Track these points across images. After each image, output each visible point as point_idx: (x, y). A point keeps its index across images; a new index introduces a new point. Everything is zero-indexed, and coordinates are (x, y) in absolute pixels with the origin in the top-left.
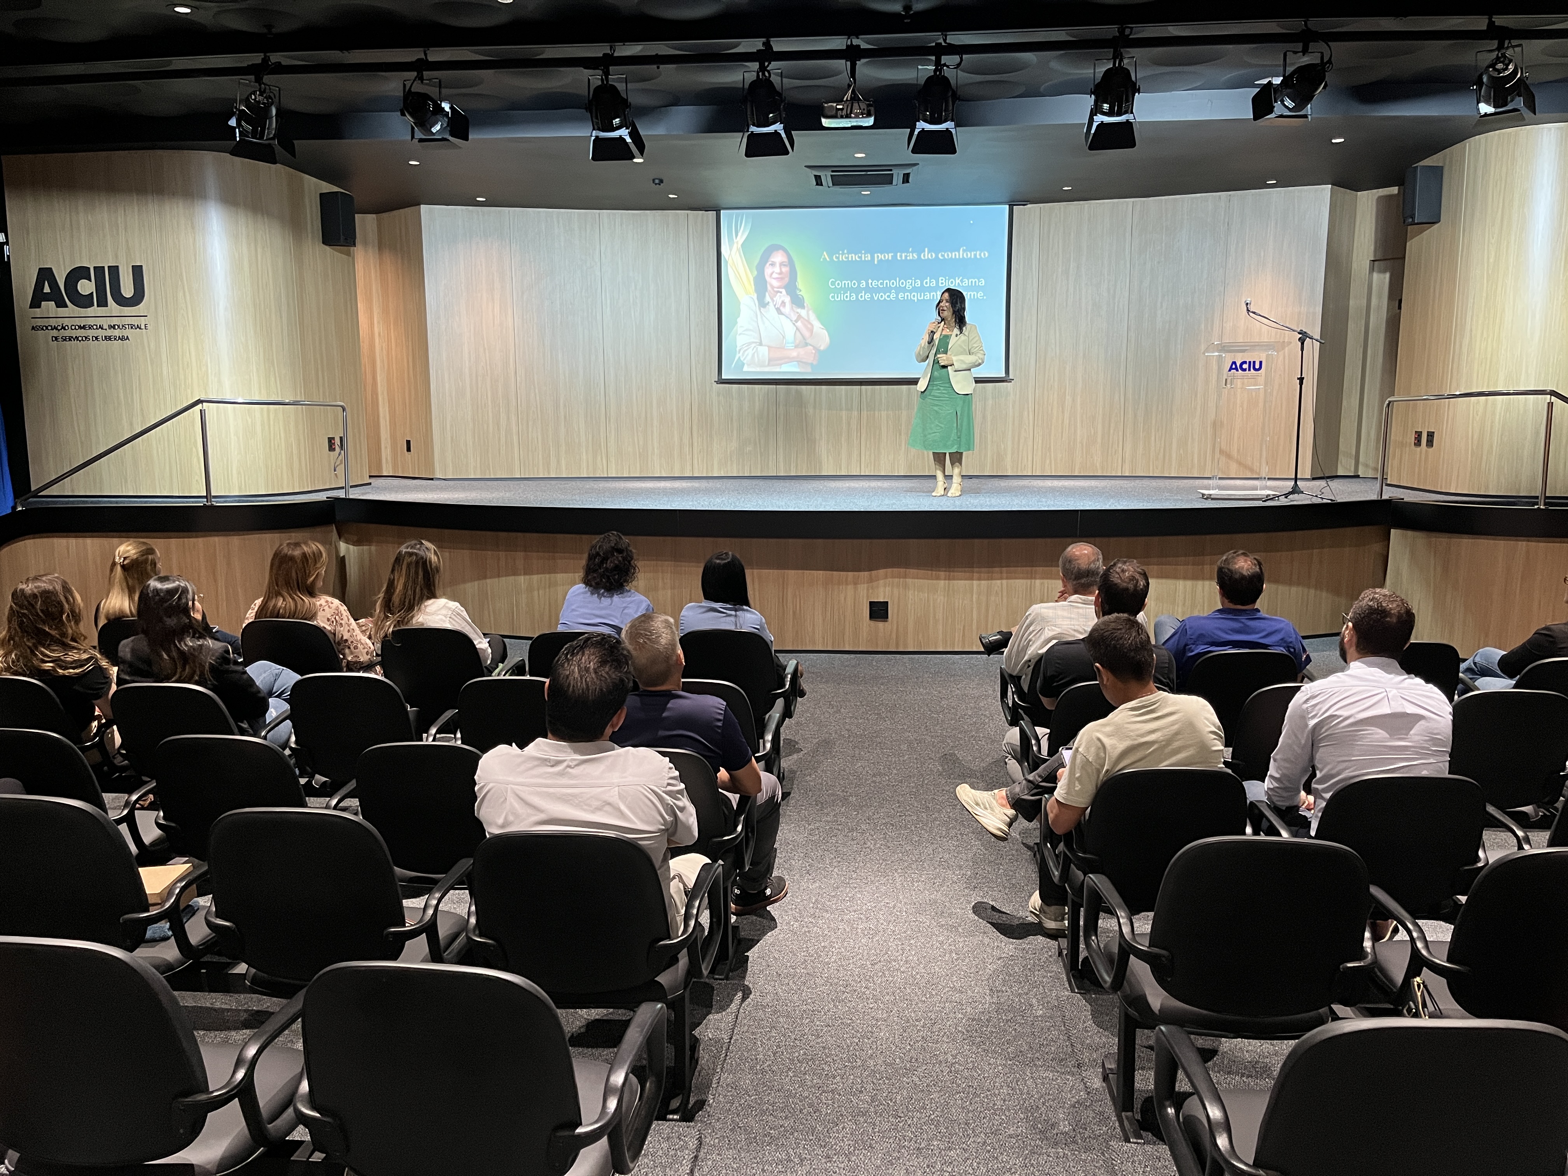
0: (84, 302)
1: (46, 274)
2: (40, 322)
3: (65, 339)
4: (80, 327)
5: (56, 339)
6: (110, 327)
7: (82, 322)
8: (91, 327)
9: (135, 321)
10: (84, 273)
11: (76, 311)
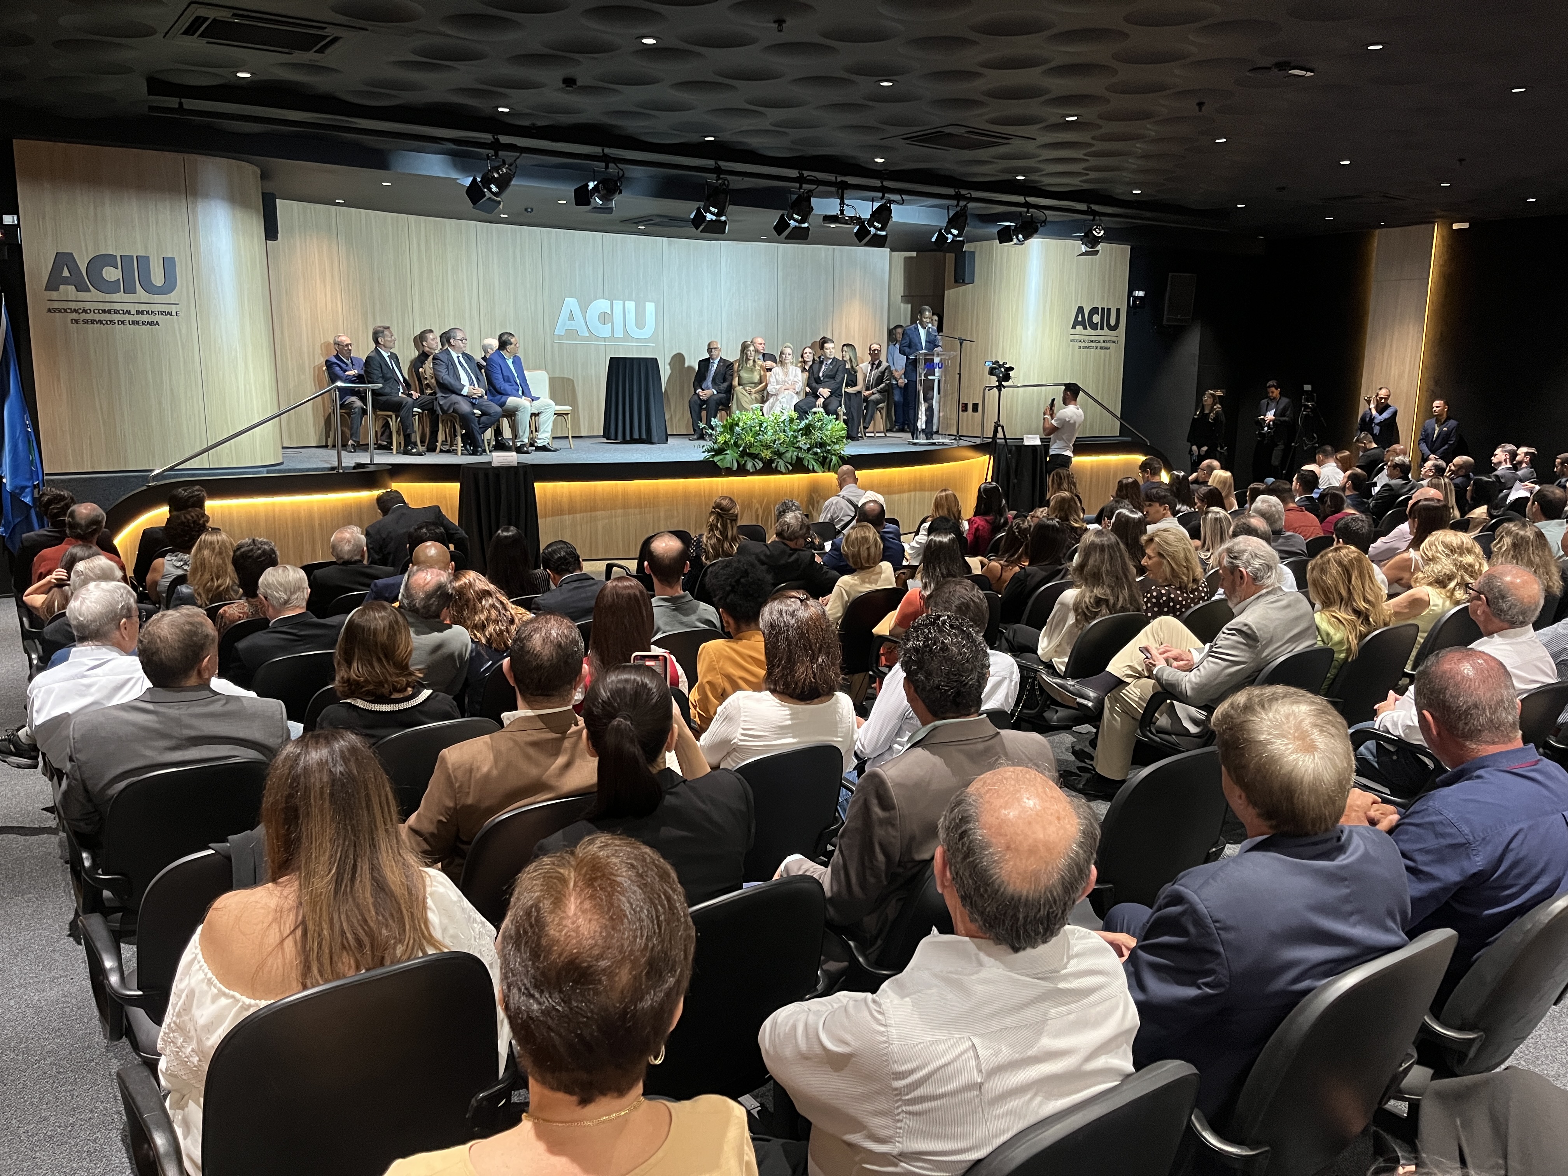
0: (111, 288)
1: (63, 260)
2: (56, 305)
3: (86, 322)
4: (104, 311)
5: (77, 321)
6: (138, 312)
7: (107, 307)
8: (116, 312)
9: (166, 308)
10: (108, 260)
11: (101, 296)
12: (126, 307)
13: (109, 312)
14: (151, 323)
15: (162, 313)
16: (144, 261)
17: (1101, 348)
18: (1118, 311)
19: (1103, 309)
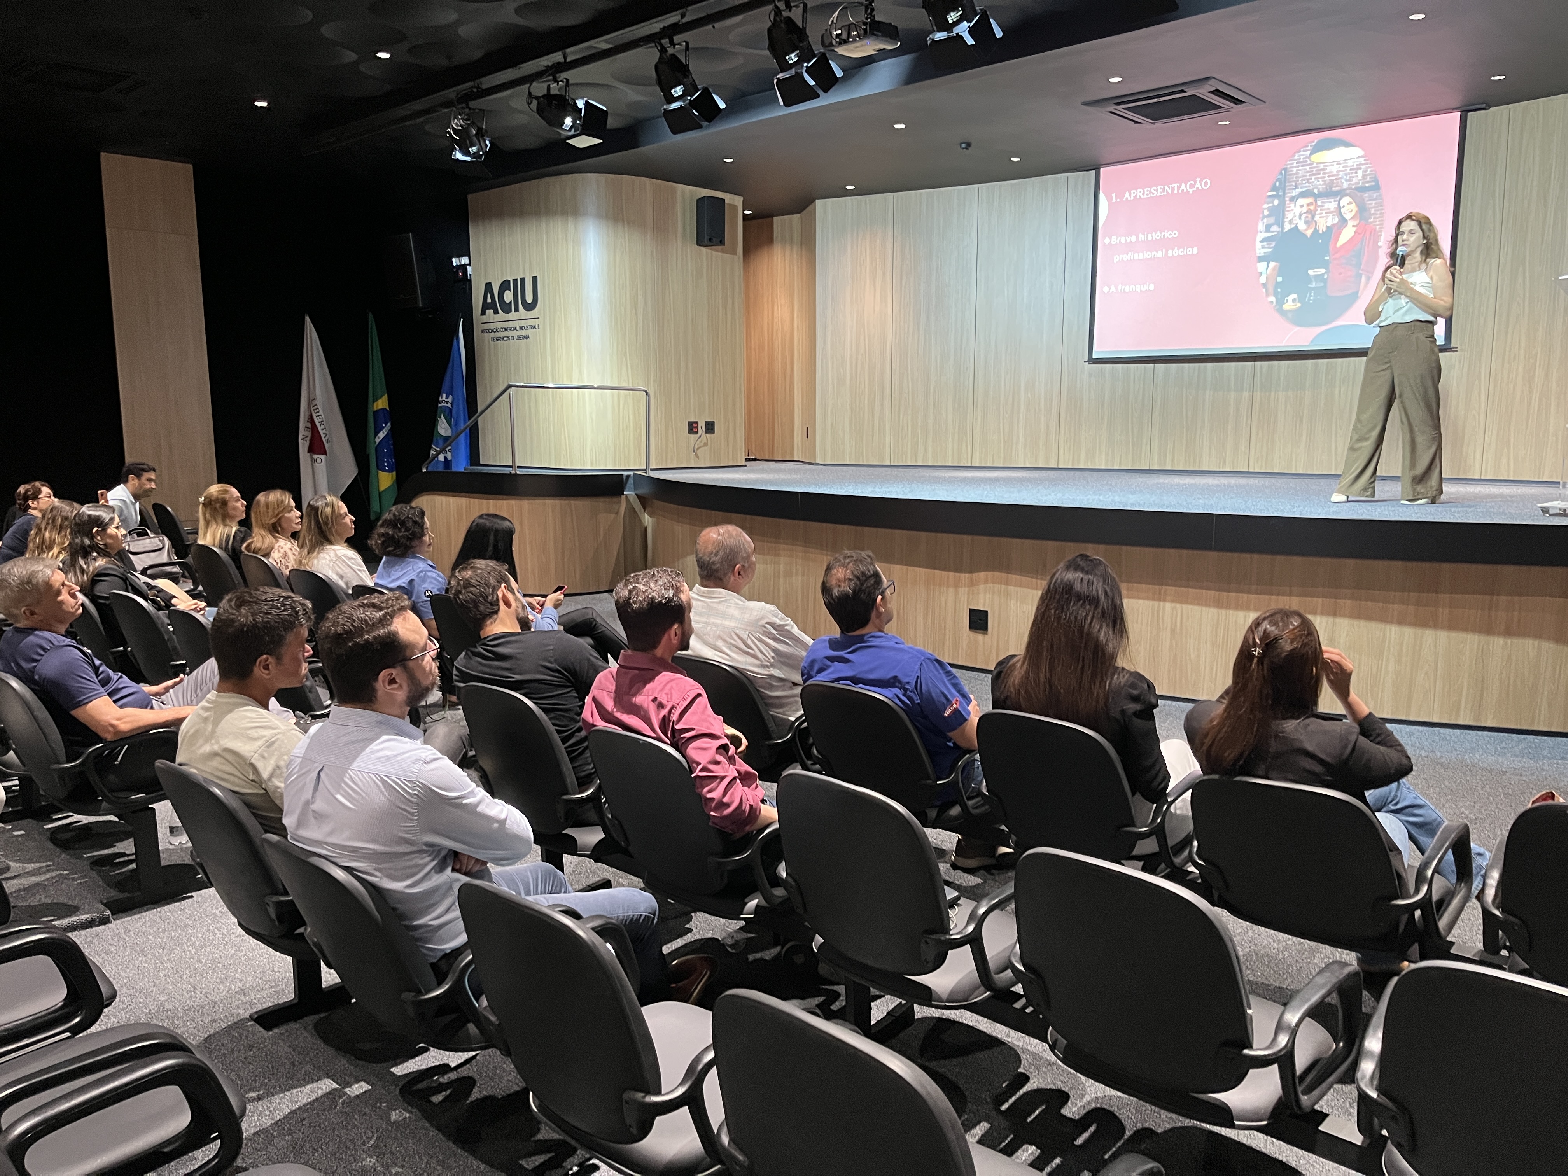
0: (507, 308)
1: (489, 288)
2: (486, 326)
3: (497, 339)
5: (494, 339)
6: (520, 328)
7: (506, 325)
8: (512, 329)
9: (531, 322)
10: (508, 284)
11: (503, 316)
12: (514, 324)
13: (506, 330)
14: (527, 337)
15: (531, 327)
16: (523, 280)
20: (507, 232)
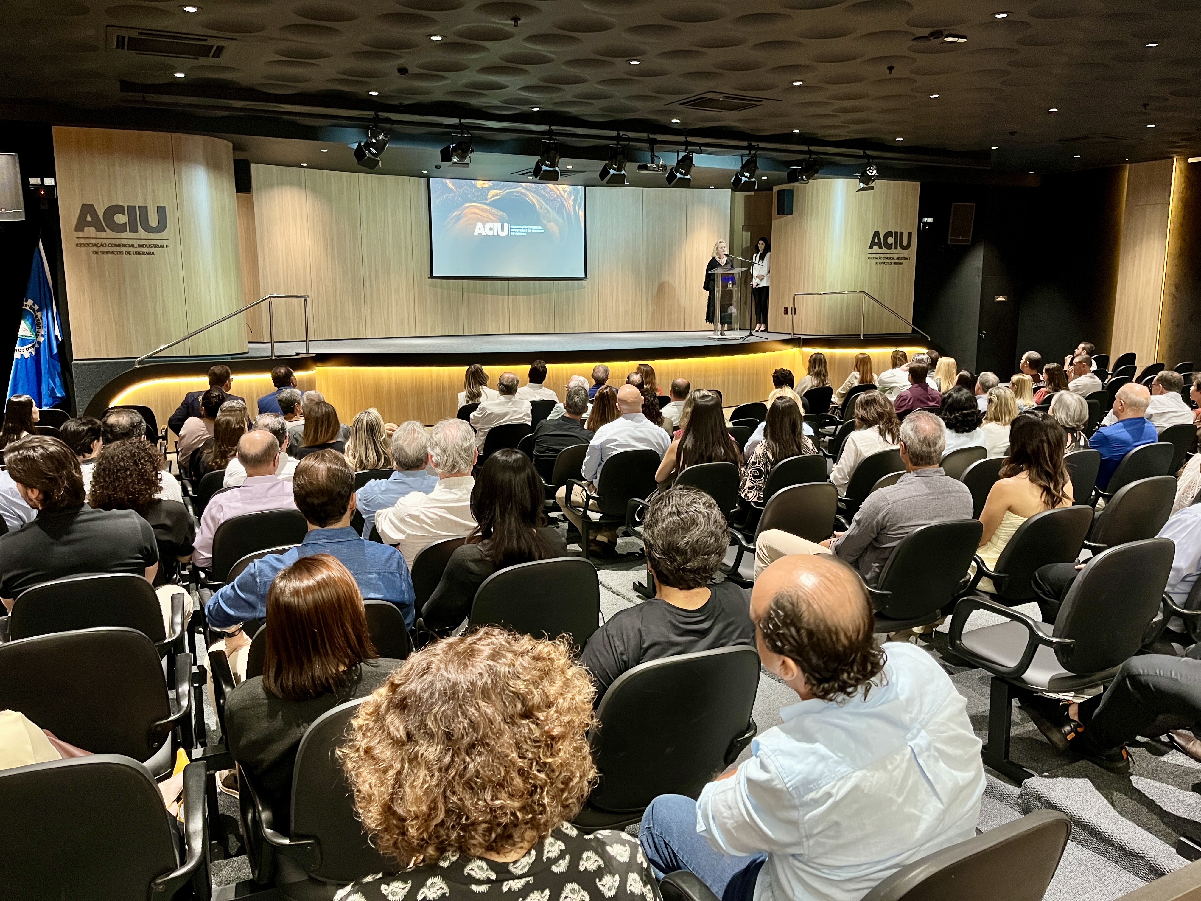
0: (121, 228)
1: (87, 209)
2: (82, 241)
3: (103, 253)
4: (116, 245)
5: (96, 253)
6: (140, 246)
7: (118, 242)
8: (124, 245)
9: (159, 243)
10: (119, 209)
11: (113, 234)
12: (131, 242)
13: (119, 245)
14: (149, 254)
15: (156, 246)
16: (144, 209)
17: (895, 263)
18: (910, 234)
19: (896, 233)
20: (117, 167)
